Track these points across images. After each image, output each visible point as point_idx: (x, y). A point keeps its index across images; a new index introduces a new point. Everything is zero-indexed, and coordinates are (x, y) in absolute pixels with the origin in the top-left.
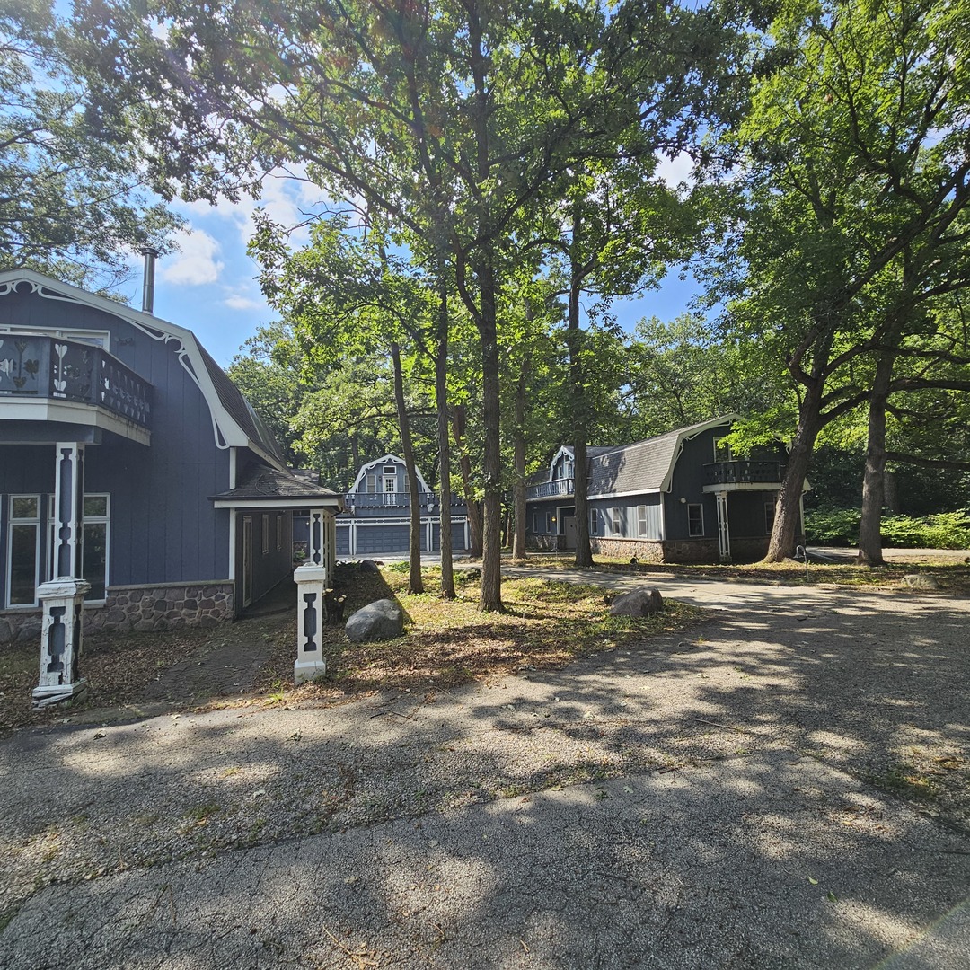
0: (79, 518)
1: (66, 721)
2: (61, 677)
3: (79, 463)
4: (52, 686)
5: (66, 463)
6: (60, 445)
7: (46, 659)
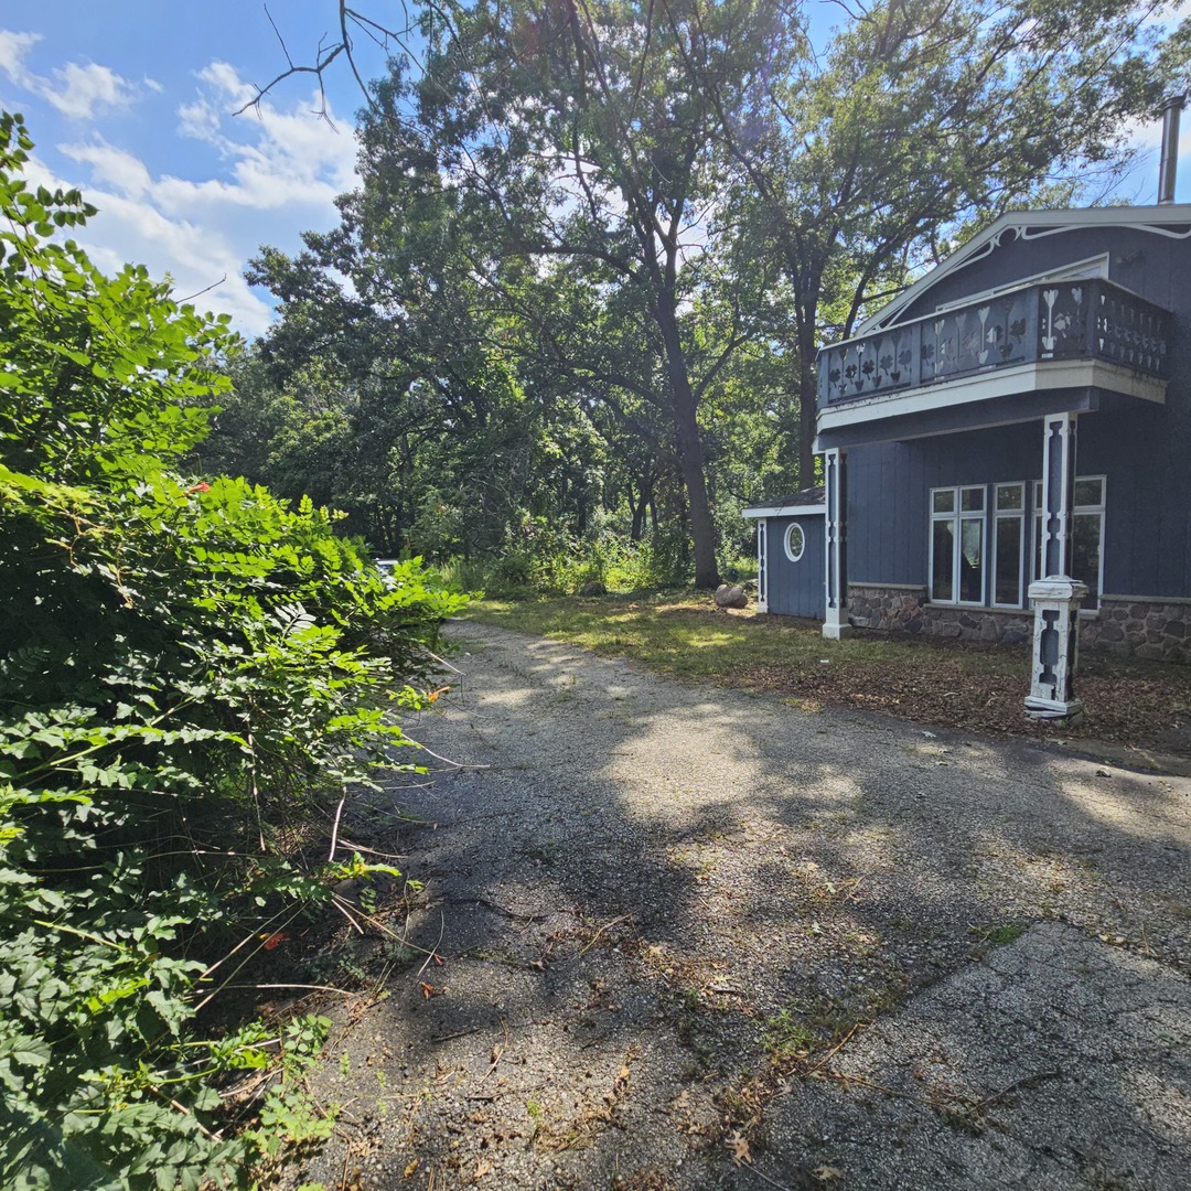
0: (1070, 508)
1: (1060, 743)
2: (1053, 691)
3: (1071, 438)
4: (1045, 699)
5: (1055, 439)
6: (1049, 419)
7: (1038, 667)
